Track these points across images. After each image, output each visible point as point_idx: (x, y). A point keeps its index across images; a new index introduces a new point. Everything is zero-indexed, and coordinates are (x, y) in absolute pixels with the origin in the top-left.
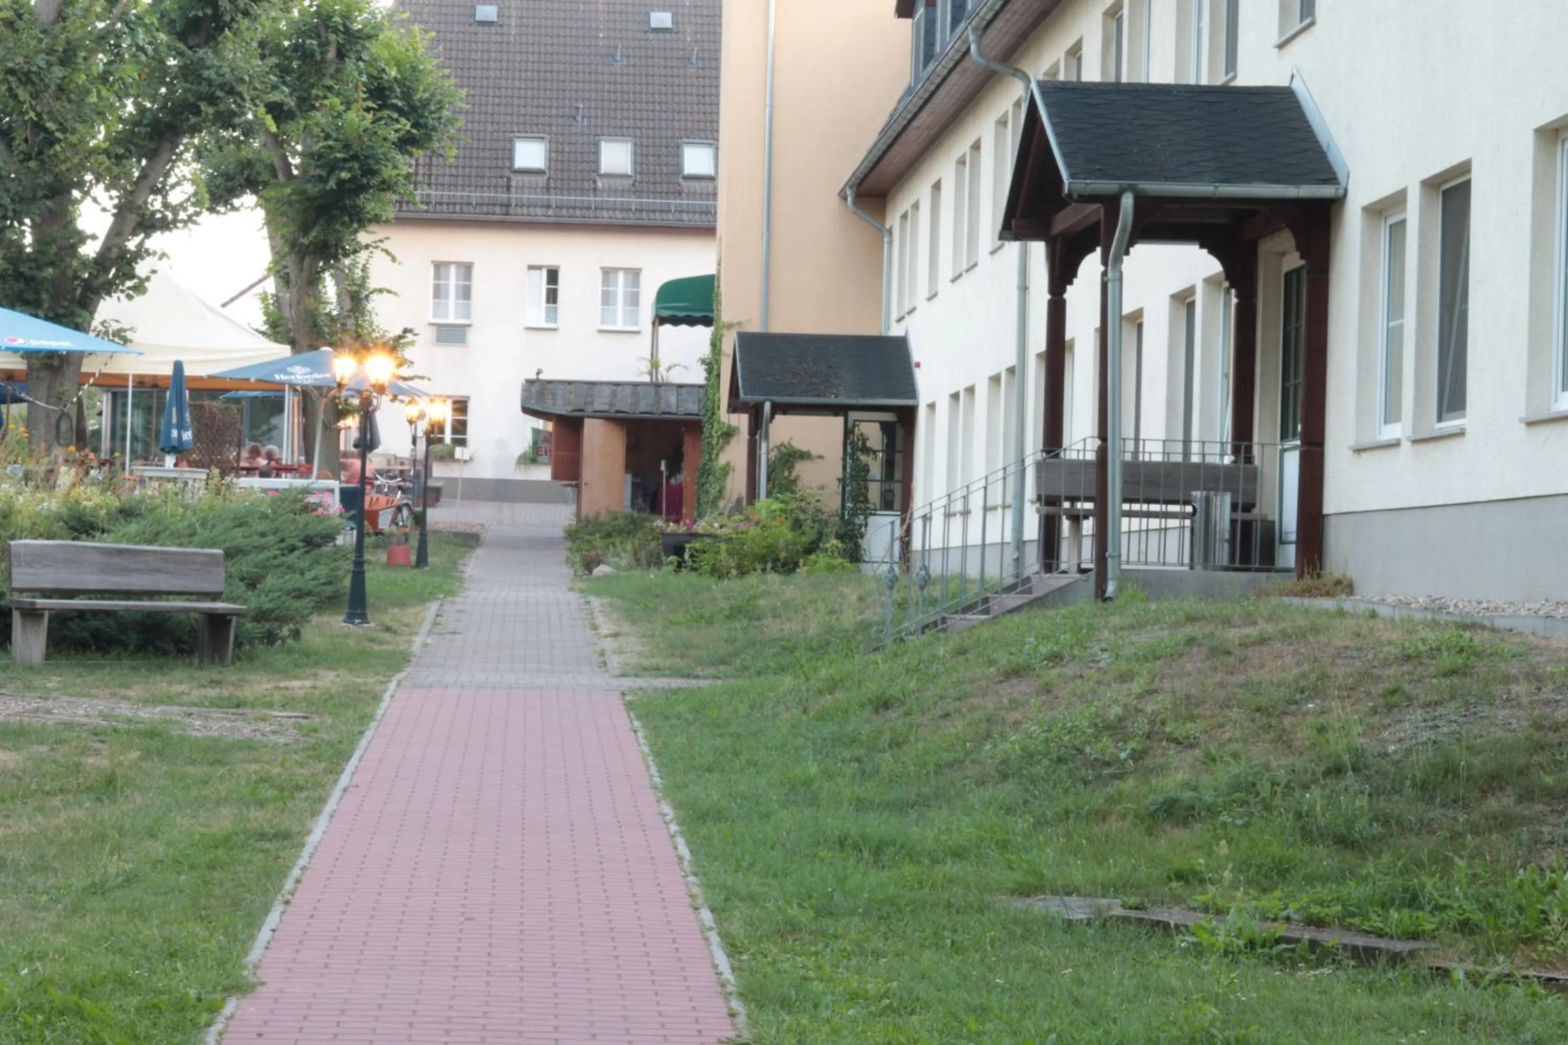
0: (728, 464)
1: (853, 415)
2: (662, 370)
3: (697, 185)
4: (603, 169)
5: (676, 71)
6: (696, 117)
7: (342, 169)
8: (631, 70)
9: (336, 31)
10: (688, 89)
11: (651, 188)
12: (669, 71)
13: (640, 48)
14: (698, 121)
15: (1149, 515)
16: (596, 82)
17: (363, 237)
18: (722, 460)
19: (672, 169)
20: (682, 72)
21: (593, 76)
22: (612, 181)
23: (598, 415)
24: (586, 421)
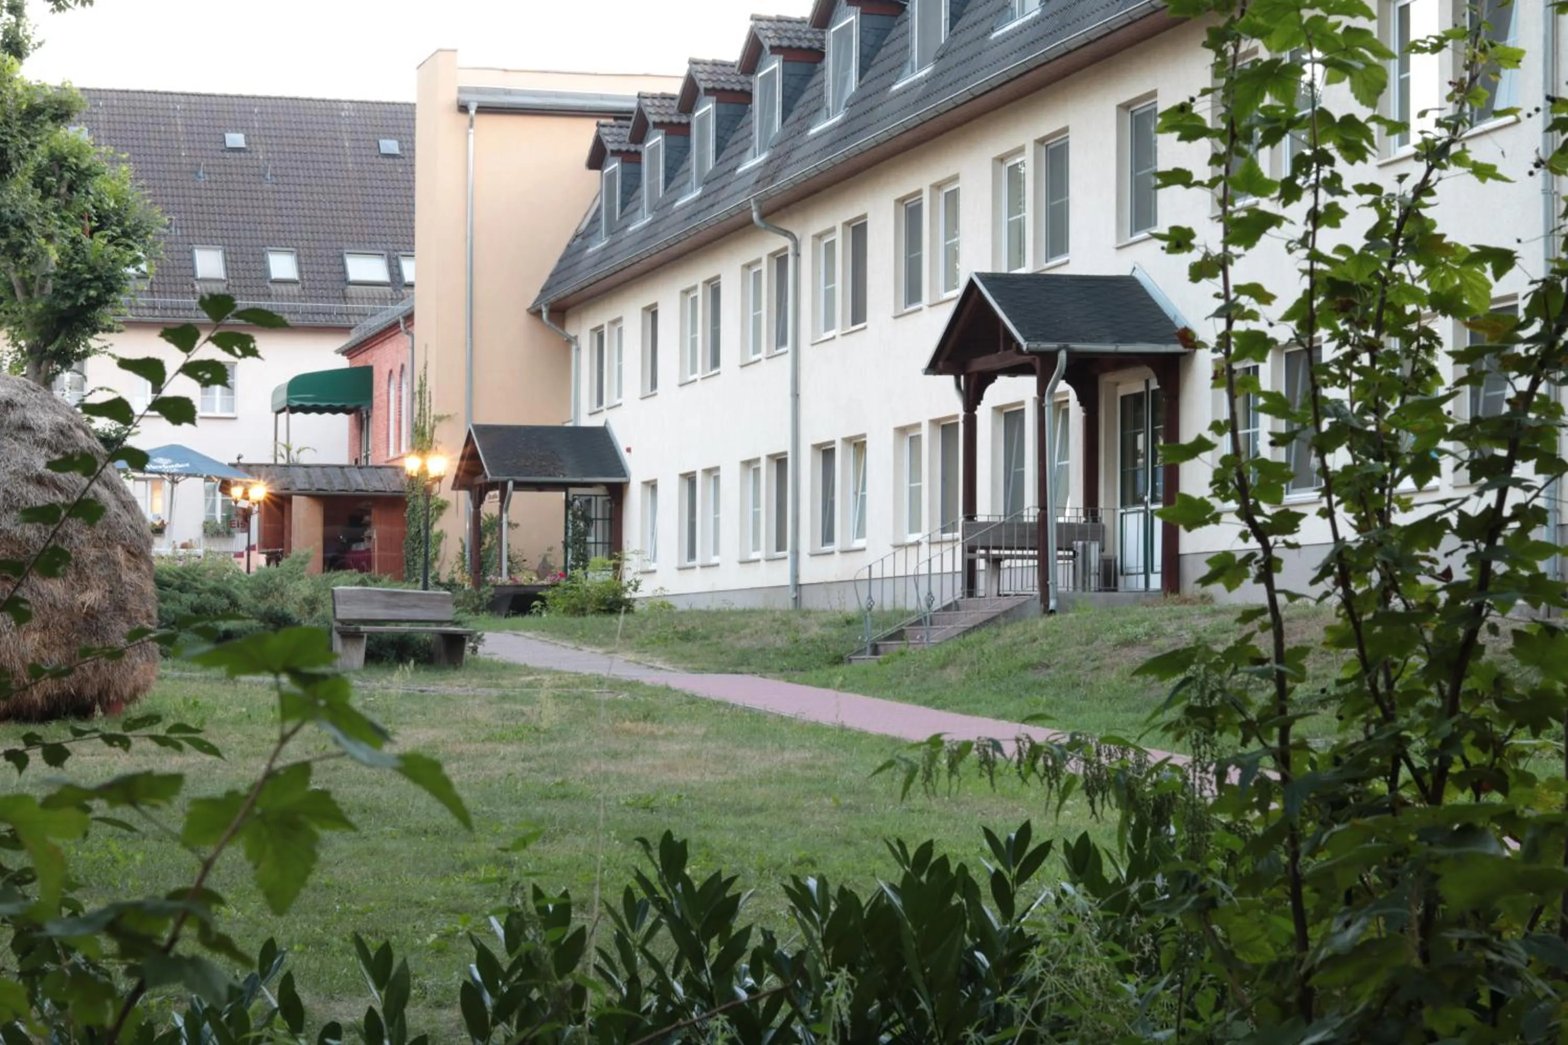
0: (442, 531)
1: (573, 491)
2: (293, 453)
3: (283, 288)
4: (200, 275)
5: (253, 187)
6: (276, 227)
7: (89, 288)
8: (214, 185)
9: (70, 169)
10: (266, 203)
11: (244, 291)
12: (247, 186)
13: (219, 166)
14: (278, 231)
15: (1022, 557)
16: (184, 196)
17: (93, 343)
18: (436, 529)
19: (259, 274)
20: (259, 187)
21: (180, 191)
22: (208, 285)
23: (301, 493)
24: (294, 497)
